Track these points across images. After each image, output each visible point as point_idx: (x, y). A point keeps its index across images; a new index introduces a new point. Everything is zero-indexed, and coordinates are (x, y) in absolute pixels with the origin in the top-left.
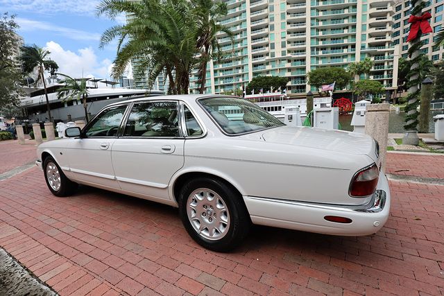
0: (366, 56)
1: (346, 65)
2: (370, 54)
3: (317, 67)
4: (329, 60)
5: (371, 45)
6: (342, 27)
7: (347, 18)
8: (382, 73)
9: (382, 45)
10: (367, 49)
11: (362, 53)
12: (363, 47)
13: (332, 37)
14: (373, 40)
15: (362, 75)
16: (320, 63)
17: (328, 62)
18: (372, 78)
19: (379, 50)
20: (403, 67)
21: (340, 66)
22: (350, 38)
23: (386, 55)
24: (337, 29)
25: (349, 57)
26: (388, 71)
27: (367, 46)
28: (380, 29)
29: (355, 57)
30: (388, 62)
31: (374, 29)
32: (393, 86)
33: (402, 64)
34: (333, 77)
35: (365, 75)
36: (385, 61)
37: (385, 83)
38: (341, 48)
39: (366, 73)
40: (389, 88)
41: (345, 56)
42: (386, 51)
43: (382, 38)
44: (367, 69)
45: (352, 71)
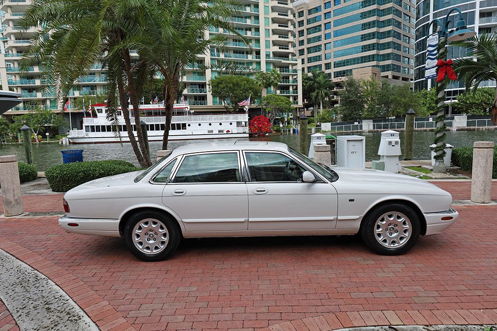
0: (271, 67)
1: (252, 74)
2: (275, 65)
3: (219, 72)
5: (275, 54)
6: (244, 27)
7: (249, 17)
8: (287, 88)
9: (285, 56)
10: (272, 59)
11: (267, 63)
12: (268, 56)
13: (234, 38)
14: (276, 49)
15: (269, 88)
18: (278, 92)
19: (283, 61)
20: (306, 83)
21: (244, 75)
22: (254, 42)
23: (290, 68)
24: (239, 29)
25: (255, 65)
26: (293, 86)
27: (271, 55)
28: (283, 37)
29: (260, 66)
30: (293, 75)
31: (278, 36)
32: (299, 104)
33: (305, 79)
34: (242, 87)
35: (272, 88)
36: (290, 74)
37: (291, 99)
38: (245, 53)
39: (274, 87)
40: (295, 106)
41: (251, 63)
42: (290, 64)
43: (285, 49)
44: (275, 82)
45: (260, 83)
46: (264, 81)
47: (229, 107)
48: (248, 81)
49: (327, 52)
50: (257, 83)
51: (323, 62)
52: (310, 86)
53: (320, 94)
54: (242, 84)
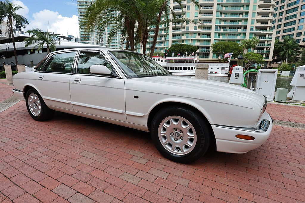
0: (253, 36)
1: (239, 41)
2: (256, 35)
3: (219, 40)
4: (228, 36)
5: (257, 28)
7: (243, 6)
8: (262, 49)
9: (265, 29)
10: (254, 31)
11: (251, 33)
12: (252, 29)
13: (231, 20)
14: (259, 24)
15: (249, 49)
16: (221, 37)
17: (227, 38)
18: (256, 51)
19: (262, 32)
20: (277, 45)
21: (234, 41)
22: (243, 21)
23: (267, 36)
24: (235, 14)
25: (242, 35)
26: (267, 48)
27: (254, 28)
28: (264, 17)
29: (245, 36)
30: (268, 41)
31: (261, 16)
32: (269, 59)
33: (277, 43)
34: (231, 49)
35: (252, 49)
36: (266, 40)
37: (264, 56)
38: (237, 28)
39: (253, 47)
40: (266, 60)
41: (239, 34)
42: (267, 33)
43: (266, 24)
44: (254, 45)
45: (243, 46)
46: (246, 45)
47: (221, 60)
48: (235, 45)
49: (300, 25)
50: (241, 46)
51: (295, 32)
52: (280, 47)
53: (287, 52)
54: (232, 46)
